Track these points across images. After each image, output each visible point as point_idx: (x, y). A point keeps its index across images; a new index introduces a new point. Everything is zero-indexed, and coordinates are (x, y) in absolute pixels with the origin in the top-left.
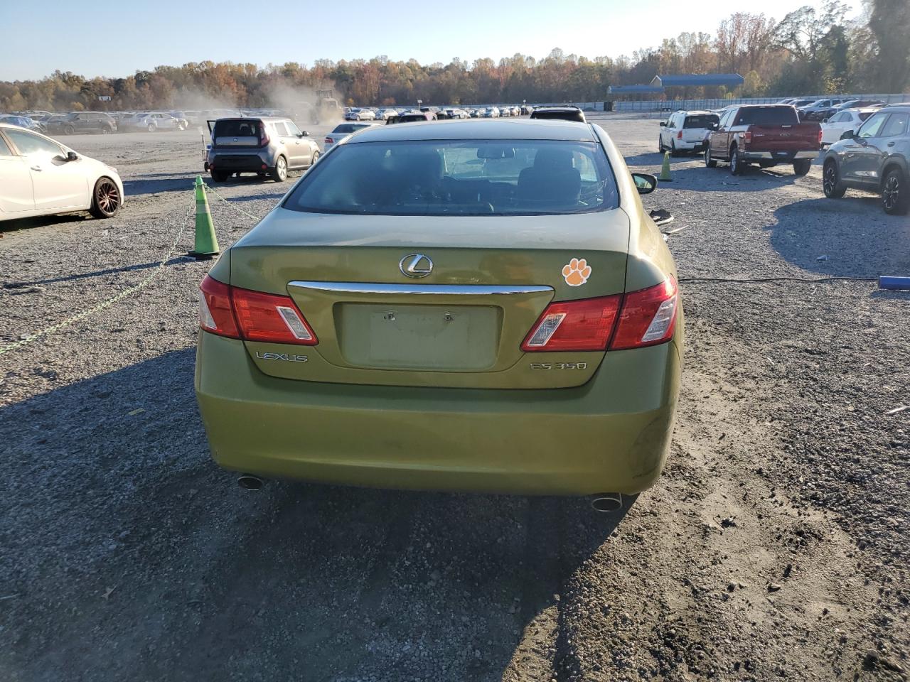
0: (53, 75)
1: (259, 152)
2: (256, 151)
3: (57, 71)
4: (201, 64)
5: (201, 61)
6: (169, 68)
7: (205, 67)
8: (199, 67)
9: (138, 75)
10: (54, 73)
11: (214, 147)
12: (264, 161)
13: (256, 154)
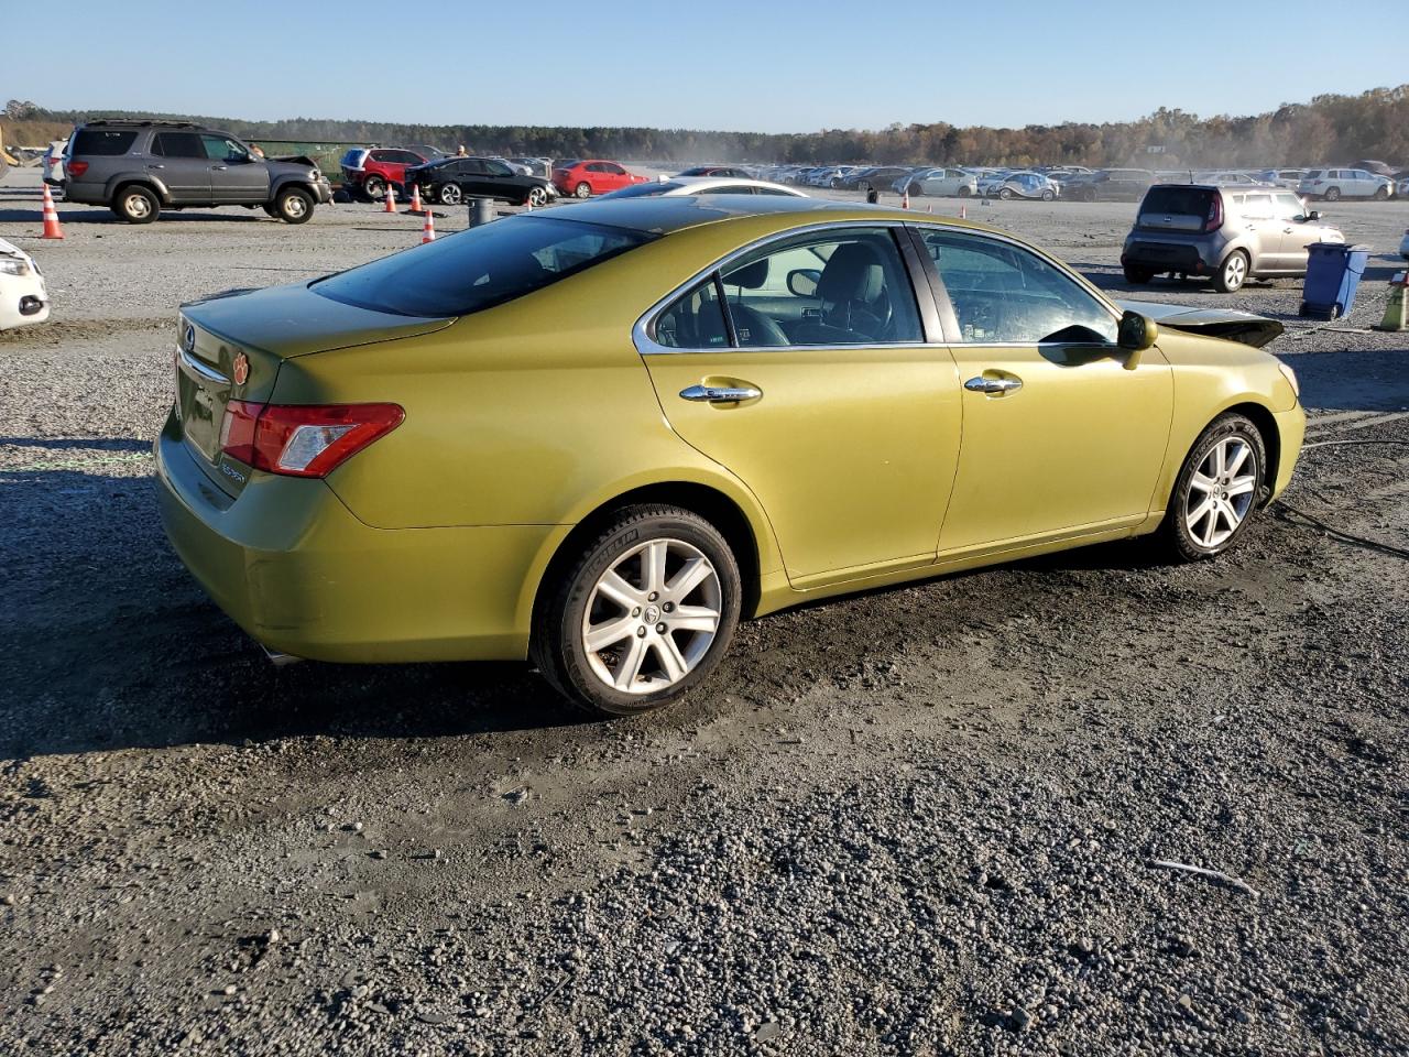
0: (1155, 115)
1: (1198, 240)
2: (1191, 240)
3: (1162, 109)
4: (1397, 90)
5: (1397, 85)
6: (1336, 97)
7: (1402, 95)
8: (1391, 95)
9: (1284, 110)
10: (1157, 110)
11: (1138, 229)
12: (1202, 256)
13: (1191, 243)
